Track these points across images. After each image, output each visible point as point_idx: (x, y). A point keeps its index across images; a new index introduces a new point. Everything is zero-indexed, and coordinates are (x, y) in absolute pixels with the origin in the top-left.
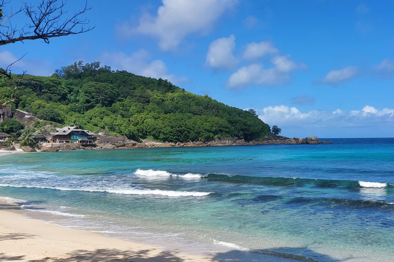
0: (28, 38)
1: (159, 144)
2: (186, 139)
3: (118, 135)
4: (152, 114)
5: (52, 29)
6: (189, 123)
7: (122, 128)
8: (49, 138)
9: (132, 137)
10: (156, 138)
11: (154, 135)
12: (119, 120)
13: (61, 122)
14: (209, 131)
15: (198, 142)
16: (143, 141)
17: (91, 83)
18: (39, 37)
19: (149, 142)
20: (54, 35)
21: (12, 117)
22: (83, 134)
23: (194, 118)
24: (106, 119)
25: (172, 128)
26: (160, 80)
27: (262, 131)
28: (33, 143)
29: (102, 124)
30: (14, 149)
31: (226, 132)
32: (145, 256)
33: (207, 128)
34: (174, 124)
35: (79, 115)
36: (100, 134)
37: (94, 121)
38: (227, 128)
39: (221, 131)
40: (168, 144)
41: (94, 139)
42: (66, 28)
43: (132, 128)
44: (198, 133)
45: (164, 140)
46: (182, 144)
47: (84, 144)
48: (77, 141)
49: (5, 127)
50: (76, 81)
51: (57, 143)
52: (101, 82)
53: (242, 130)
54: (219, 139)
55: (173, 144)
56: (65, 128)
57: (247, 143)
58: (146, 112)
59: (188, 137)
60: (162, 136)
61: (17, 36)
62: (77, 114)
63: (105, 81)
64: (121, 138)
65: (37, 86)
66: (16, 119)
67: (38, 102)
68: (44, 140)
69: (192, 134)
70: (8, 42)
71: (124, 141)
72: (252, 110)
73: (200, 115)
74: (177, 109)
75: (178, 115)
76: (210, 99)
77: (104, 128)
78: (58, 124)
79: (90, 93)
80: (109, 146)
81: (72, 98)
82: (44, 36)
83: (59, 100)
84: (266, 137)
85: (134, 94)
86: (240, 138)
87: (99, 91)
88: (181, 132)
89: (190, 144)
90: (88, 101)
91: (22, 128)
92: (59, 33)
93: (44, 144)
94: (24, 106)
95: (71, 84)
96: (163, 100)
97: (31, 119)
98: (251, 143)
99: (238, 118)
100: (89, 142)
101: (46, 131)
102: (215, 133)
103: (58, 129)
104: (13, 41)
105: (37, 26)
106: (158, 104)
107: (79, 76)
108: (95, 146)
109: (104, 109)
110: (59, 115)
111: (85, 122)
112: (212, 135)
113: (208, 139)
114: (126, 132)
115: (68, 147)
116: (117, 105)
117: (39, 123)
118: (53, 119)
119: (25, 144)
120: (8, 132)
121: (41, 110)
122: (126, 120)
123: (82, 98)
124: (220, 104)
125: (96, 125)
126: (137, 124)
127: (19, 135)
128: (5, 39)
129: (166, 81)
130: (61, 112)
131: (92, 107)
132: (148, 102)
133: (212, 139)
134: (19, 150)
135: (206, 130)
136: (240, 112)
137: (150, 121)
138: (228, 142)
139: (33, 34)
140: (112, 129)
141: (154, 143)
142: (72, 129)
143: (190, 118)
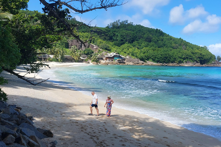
0: (98, 8)
1: (155, 64)
2: (168, 62)
3: (135, 58)
4: (152, 47)
5: (108, 3)
6: (171, 53)
7: (138, 54)
8: (104, 58)
9: (142, 59)
10: (154, 60)
11: (152, 59)
12: (137, 50)
13: (110, 50)
14: (181, 58)
15: (175, 64)
16: (147, 61)
17: (123, 31)
18: (102, 7)
19: (150, 62)
20: (109, 6)
21: (88, 47)
22: (119, 57)
23: (173, 51)
24: (130, 50)
25: (162, 55)
26: (157, 29)
27: (210, 59)
28: (97, 61)
29: (128, 52)
30: (89, 63)
31: (190, 59)
32: (147, 121)
33: (180, 56)
34: (163, 53)
35: (118, 47)
36: (127, 57)
37: (125, 50)
38: (191, 56)
39: (187, 58)
40: (159, 64)
41: (124, 59)
42: (115, 3)
43: (142, 55)
44: (175, 59)
45: (158, 62)
46: (166, 64)
47: (120, 62)
48: (116, 60)
49: (86, 52)
50: (117, 30)
51: (108, 61)
52: (128, 30)
53: (199, 58)
54: (186, 62)
55: (162, 64)
56: (111, 54)
57: (201, 65)
58: (149, 47)
59: (170, 61)
60: (156, 59)
61: (93, 7)
62: (117, 47)
63: (130, 30)
64: (137, 60)
65: (99, 32)
66: (90, 48)
67: (100, 40)
68: (102, 59)
69: (172, 59)
70: (90, 10)
71: (138, 61)
72: (205, 47)
73: (177, 49)
74: (164, 45)
75: (165, 49)
76: (182, 40)
77: (129, 54)
78: (108, 52)
79: (123, 36)
80: (131, 63)
81: (115, 38)
82: (105, 7)
83: (109, 40)
84: (213, 62)
85: (144, 37)
86: (197, 62)
87: (127, 35)
88: (166, 58)
89: (171, 64)
90: (122, 40)
91: (93, 53)
92: (111, 5)
93: (102, 61)
94: (94, 42)
95: (115, 31)
96: (158, 41)
97: (96, 48)
98: (204, 65)
99: (197, 51)
100: (122, 61)
101: (103, 55)
102: (184, 59)
103: (108, 54)
104: (92, 10)
105: (102, 2)
106: (155, 42)
107: (118, 27)
108: (124, 63)
109: (129, 45)
110: (109, 47)
111: (120, 51)
112: (182, 60)
113: (180, 62)
114: (139, 57)
115: (112, 63)
116: (135, 43)
117: (100, 50)
118: (106, 49)
119: (94, 61)
120: (87, 55)
121: (101, 44)
122: (140, 50)
123: (119, 38)
124: (188, 43)
125: (125, 53)
126: (145, 52)
127: (91, 56)
128: (88, 9)
129: (160, 30)
130: (110, 46)
131: (124, 43)
132: (150, 41)
133: (182, 62)
134: (91, 64)
135: (179, 57)
136: (198, 48)
137: (151, 51)
138: (190, 64)
139: (100, 6)
140: (133, 55)
141: (152, 63)
142: (115, 54)
143: (171, 50)
